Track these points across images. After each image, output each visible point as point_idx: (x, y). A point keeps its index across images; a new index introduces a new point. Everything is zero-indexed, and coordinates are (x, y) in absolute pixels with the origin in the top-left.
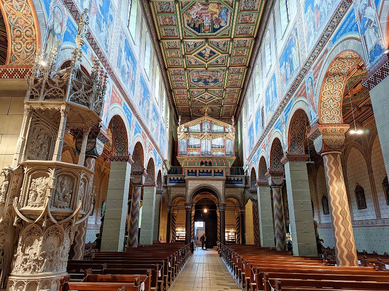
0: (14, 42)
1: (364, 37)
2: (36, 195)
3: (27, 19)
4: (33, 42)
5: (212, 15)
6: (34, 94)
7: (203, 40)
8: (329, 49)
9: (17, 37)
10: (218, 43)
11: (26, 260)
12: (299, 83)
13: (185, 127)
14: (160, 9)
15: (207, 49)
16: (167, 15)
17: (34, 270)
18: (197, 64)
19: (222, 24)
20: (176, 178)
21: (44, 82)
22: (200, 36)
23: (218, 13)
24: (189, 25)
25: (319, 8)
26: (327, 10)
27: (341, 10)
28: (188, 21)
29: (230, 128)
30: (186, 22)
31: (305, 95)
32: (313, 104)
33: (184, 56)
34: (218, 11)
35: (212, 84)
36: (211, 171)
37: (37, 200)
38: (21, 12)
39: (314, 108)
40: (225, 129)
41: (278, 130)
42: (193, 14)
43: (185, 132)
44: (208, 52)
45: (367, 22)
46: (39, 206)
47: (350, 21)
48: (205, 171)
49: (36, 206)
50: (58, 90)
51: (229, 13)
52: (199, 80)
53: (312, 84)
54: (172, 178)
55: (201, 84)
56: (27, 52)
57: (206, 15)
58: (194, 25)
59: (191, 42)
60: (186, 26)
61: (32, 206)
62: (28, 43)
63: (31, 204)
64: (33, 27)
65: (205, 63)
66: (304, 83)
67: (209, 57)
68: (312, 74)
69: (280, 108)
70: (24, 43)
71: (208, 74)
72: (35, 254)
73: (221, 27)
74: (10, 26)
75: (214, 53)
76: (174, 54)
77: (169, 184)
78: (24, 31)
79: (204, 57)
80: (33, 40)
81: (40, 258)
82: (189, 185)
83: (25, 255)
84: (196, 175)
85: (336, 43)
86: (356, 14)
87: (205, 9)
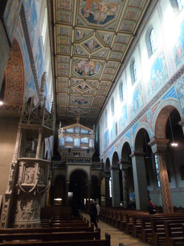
0: (9, 89)
1: (180, 101)
2: (28, 177)
3: (19, 78)
4: (20, 90)
5: (90, 67)
6: (24, 120)
7: (83, 80)
8: (161, 101)
9: (10, 86)
10: (91, 82)
11: (24, 213)
12: (143, 114)
13: (64, 130)
14: (60, 60)
15: (84, 84)
16: (63, 64)
17: (29, 218)
18: (76, 92)
19: (95, 72)
20: (58, 163)
21: (30, 114)
22: (81, 77)
23: (94, 67)
24: (76, 70)
25: (155, 80)
26: (160, 82)
27: (168, 85)
28: (76, 68)
29: (92, 132)
30: (74, 69)
31: (146, 121)
32: (151, 127)
33: (69, 87)
34: (94, 66)
35: (83, 104)
36: (83, 159)
37: (29, 180)
38: (16, 74)
39: (152, 130)
40: (89, 132)
41: (128, 137)
42: (79, 65)
43: (63, 133)
44: (84, 86)
45: (181, 95)
46: (31, 183)
47: (173, 92)
48: (79, 159)
49: (29, 183)
50: (37, 119)
51: (100, 67)
52: (76, 101)
53: (151, 117)
54: (56, 163)
55: (76, 103)
56: (16, 95)
57: (87, 66)
58: (79, 71)
59: (75, 80)
60: (74, 70)
61: (27, 183)
62: (17, 91)
63: (26, 182)
64: (21, 82)
65: (81, 92)
66: (146, 115)
67: (84, 89)
68: (151, 111)
69: (130, 125)
70: (14, 90)
71: (82, 98)
72: (28, 210)
73: (94, 74)
74: (8, 81)
75: (88, 87)
76: (63, 85)
77: (54, 167)
78: (15, 84)
79: (81, 89)
80: (20, 89)
81: (31, 212)
82: (69, 168)
83: (22, 210)
84: (73, 162)
85: (165, 100)
86: (176, 89)
87: (87, 64)
